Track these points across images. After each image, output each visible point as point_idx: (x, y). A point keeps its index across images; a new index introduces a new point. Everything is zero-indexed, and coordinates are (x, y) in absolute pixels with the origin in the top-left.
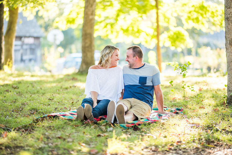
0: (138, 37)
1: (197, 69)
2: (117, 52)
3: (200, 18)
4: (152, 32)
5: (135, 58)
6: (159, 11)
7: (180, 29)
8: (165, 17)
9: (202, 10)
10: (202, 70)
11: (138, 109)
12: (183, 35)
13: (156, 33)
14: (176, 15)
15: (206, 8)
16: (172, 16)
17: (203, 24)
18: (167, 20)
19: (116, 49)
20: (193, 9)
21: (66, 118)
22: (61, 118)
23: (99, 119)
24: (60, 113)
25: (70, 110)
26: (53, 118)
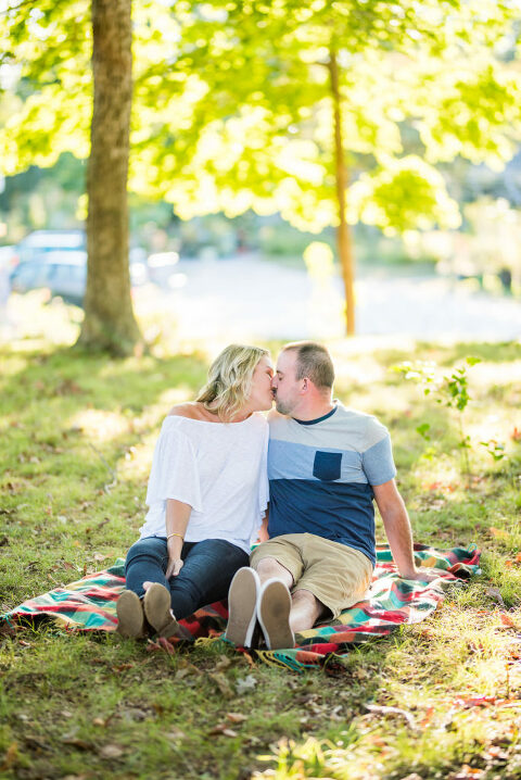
0: (269, 194)
1: (463, 278)
3: (483, 123)
4: (318, 174)
6: (344, 106)
7: (412, 163)
8: (361, 123)
9: (488, 96)
10: (480, 278)
11: (328, 577)
12: (426, 186)
13: (332, 180)
14: (401, 118)
15: (503, 91)
16: (388, 118)
17: (492, 146)
18: (368, 132)
20: (457, 93)
21: (80, 623)
22: (62, 626)
23: (196, 624)
24: (52, 592)
25: (84, 574)
26: (36, 629)
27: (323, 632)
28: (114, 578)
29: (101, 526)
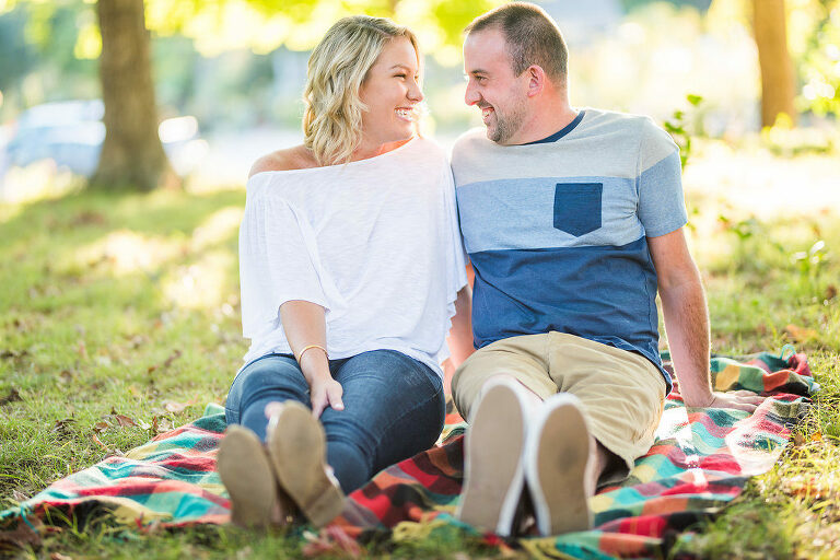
2: (404, 54)
5: (526, 77)
11: (607, 403)
19: (391, 33)
21: (164, 513)
22: (129, 520)
23: (382, 501)
24: (102, 464)
25: (154, 433)
26: (80, 530)
27: (621, 498)
28: (208, 435)
29: (168, 364)
